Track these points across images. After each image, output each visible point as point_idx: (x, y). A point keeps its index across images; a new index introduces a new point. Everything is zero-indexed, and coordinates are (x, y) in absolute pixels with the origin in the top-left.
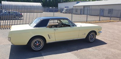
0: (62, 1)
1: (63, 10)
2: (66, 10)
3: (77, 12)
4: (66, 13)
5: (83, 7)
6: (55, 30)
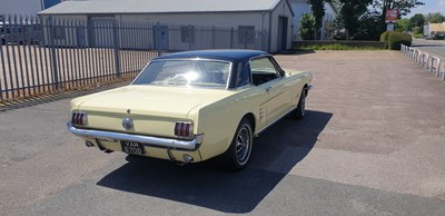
3: (60, 38)
5: (86, 17)
6: (267, 90)
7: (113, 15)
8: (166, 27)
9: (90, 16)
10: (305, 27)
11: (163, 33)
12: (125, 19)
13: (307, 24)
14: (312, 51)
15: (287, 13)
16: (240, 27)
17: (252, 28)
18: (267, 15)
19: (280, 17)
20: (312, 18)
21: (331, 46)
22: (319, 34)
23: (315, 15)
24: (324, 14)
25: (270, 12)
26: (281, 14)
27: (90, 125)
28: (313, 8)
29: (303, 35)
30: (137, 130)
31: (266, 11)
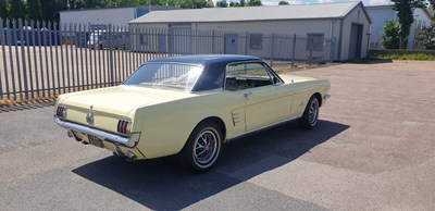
0: (72, 3)
1: (88, 39)
2: (100, 38)
3: (146, 44)
4: (101, 47)
5: (167, 26)
6: (246, 96)
7: (190, 23)
8: (236, 35)
9: (170, 24)
10: (388, 36)
11: (233, 41)
12: (200, 27)
13: (391, 32)
14: (390, 61)
15: (362, 20)
16: (309, 34)
17: (321, 35)
18: (339, 22)
19: (353, 25)
20: (398, 25)
21: (414, 56)
22: (406, 43)
23: (401, 22)
24: (412, 21)
25: (341, 19)
26: (355, 21)
27: (68, 118)
28: (399, 15)
29: (386, 44)
30: (96, 124)
31: (336, 19)
